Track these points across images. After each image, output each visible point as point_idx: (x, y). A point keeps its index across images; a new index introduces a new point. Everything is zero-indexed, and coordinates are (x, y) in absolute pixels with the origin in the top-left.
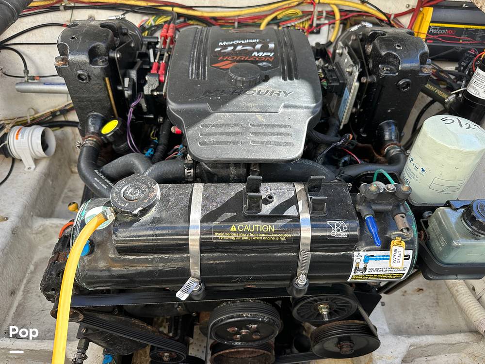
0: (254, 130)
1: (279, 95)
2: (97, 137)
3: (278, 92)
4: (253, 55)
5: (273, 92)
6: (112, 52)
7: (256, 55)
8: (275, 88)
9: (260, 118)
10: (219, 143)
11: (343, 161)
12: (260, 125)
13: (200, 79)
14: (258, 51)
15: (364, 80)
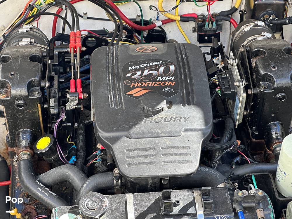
0: (164, 151)
1: (180, 121)
2: (30, 150)
3: (179, 118)
4: (158, 80)
5: (175, 118)
6: (43, 82)
7: (161, 80)
8: (177, 114)
9: (168, 142)
10: (140, 164)
11: (235, 161)
12: (168, 148)
13: (119, 107)
14: (162, 76)
15: (250, 92)
